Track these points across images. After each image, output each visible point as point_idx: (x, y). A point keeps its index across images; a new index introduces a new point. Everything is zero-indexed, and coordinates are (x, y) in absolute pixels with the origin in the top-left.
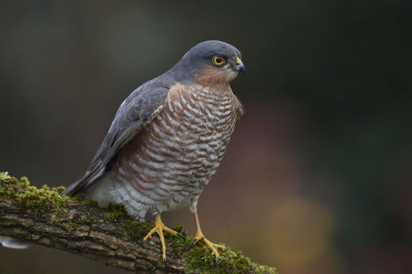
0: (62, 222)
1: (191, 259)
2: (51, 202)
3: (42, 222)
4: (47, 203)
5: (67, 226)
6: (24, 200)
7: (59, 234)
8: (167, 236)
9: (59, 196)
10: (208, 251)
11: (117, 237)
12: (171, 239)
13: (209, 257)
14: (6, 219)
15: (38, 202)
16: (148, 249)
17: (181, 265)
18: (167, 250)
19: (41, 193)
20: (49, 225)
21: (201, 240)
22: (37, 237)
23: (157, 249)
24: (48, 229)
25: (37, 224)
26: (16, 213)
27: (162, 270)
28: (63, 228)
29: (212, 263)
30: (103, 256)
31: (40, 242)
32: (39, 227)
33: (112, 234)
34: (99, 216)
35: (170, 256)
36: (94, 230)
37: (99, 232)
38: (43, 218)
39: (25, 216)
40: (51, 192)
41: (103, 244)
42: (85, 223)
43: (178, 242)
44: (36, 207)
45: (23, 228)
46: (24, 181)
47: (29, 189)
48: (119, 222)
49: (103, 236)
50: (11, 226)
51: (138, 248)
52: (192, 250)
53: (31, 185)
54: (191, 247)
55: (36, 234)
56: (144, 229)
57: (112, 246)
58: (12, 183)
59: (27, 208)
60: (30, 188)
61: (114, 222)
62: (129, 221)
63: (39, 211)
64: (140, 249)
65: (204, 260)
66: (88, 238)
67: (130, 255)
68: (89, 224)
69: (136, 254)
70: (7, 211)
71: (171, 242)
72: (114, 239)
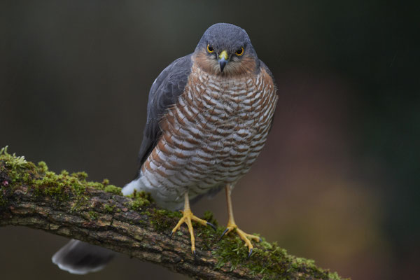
0: (82, 211)
1: (222, 250)
2: (71, 189)
3: (60, 210)
4: (66, 191)
5: (88, 215)
6: (41, 187)
7: (79, 223)
8: (196, 226)
9: (80, 183)
10: (240, 242)
11: (142, 227)
12: (201, 229)
13: (241, 248)
14: (22, 208)
15: (57, 189)
16: (176, 240)
17: (211, 257)
18: (196, 242)
19: (59, 180)
20: (69, 214)
21: (234, 231)
22: (56, 227)
23: (185, 241)
24: (67, 218)
25: (55, 213)
26: (33, 201)
27: (190, 263)
28: (84, 217)
29: (245, 256)
30: (127, 247)
31: (59, 232)
32: (58, 216)
33: (137, 223)
34: (123, 205)
35: (200, 248)
36: (117, 219)
37: (122, 221)
38: (62, 206)
39: (43, 204)
40: (71, 178)
41: (126, 234)
42: (107, 212)
43: (208, 232)
44: (54, 194)
45: (41, 217)
46: (42, 166)
47: (47, 175)
48: (145, 211)
49: (127, 226)
50: (28, 215)
51: (165, 238)
52: (223, 241)
53: (49, 170)
54: (222, 238)
55: (55, 224)
56: (171, 218)
57: (137, 237)
58: (29, 169)
59: (44, 195)
60: (49, 173)
61: (139, 211)
62: (154, 209)
63: (58, 199)
64: (167, 240)
65: (236, 252)
66: (110, 228)
67: (155, 247)
68: (111, 213)
69: (162, 245)
70: (23, 198)
71: (200, 232)
72: (139, 230)
